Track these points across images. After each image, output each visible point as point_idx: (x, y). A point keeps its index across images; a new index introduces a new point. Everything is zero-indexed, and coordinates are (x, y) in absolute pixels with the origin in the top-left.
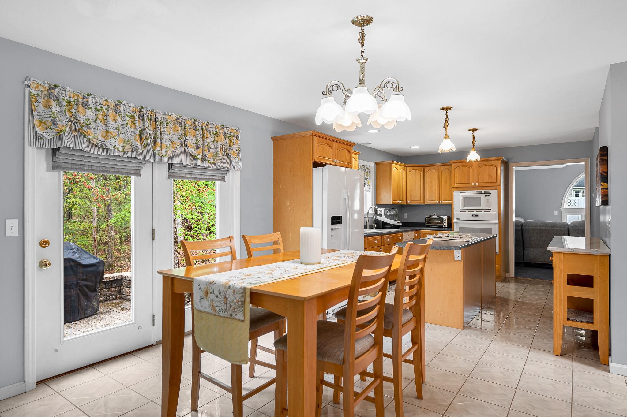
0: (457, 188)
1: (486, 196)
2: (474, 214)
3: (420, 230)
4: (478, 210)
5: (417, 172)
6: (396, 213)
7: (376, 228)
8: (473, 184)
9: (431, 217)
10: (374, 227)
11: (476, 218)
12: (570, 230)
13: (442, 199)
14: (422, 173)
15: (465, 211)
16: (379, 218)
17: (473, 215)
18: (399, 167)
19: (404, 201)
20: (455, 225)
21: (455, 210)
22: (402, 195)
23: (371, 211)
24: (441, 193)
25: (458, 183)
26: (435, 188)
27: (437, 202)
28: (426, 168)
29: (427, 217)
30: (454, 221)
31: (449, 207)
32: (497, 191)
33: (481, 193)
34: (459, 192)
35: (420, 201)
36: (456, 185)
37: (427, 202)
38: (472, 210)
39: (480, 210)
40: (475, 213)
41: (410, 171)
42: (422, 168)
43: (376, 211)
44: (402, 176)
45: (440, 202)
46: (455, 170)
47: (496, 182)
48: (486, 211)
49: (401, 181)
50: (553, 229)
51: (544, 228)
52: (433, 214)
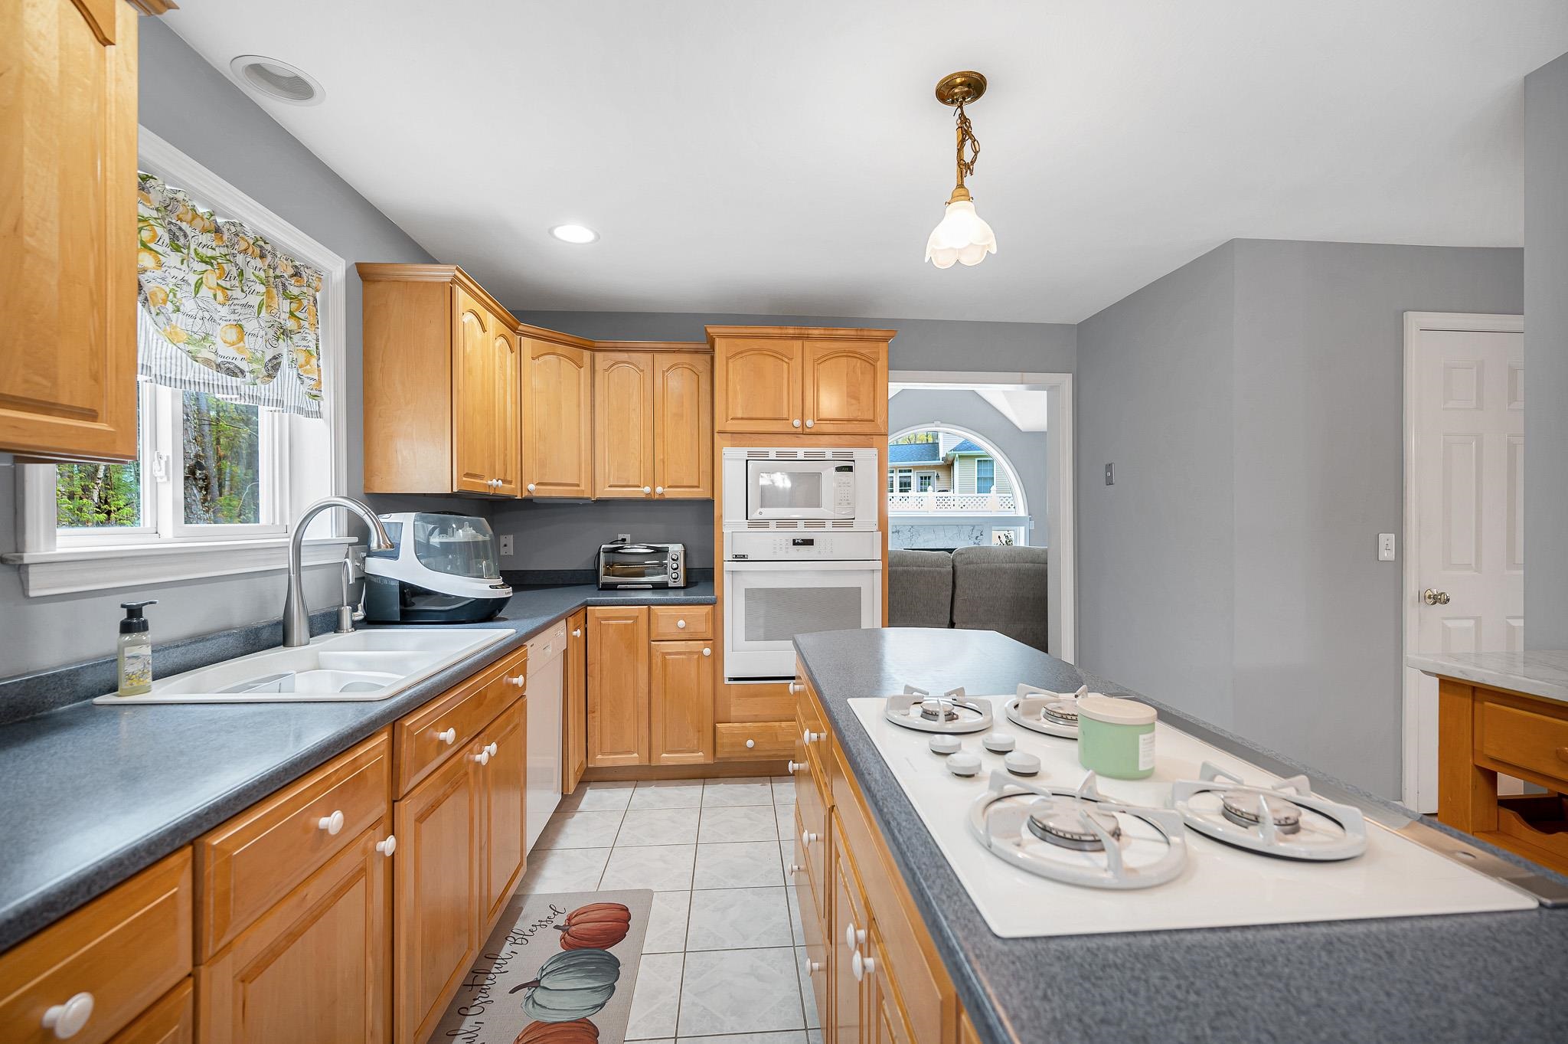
0: (738, 437)
1: (839, 469)
2: (800, 537)
3: (586, 605)
4: (810, 522)
5: (567, 366)
6: (480, 538)
7: (356, 625)
8: (797, 423)
9: (622, 548)
10: (346, 622)
11: (804, 552)
13: (664, 482)
14: (585, 372)
15: (762, 524)
16: (377, 567)
17: (794, 540)
18: (490, 319)
19: (510, 482)
20: (727, 578)
21: (726, 520)
22: (505, 455)
23: (326, 529)
24: (659, 456)
25: (740, 416)
26: (637, 438)
27: (647, 489)
28: (599, 356)
29: (607, 551)
30: (726, 567)
31: (705, 510)
32: (875, 451)
33: (820, 459)
34: (742, 452)
35: (578, 485)
36: (732, 426)
37: (604, 492)
38: (791, 523)
39: (819, 523)
40: (802, 532)
41: (538, 357)
42: (587, 354)
43: (360, 532)
44: (503, 367)
45: (659, 489)
46: (727, 363)
47: (871, 418)
48: (838, 523)
49: (501, 391)
52: (621, 537)
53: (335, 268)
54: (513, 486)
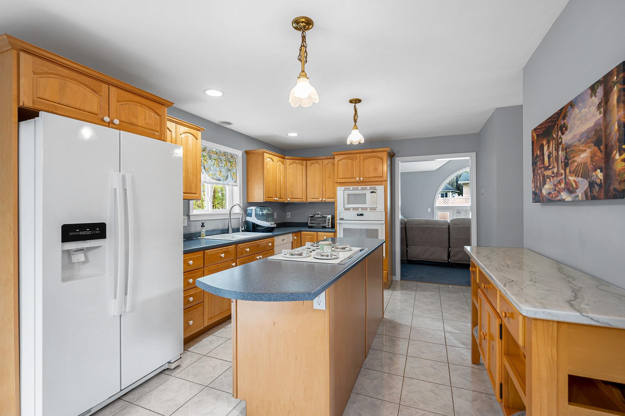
0: (341, 184)
1: (371, 192)
2: (359, 213)
3: (301, 231)
4: (363, 209)
5: (299, 166)
6: (269, 212)
7: (243, 231)
8: (358, 179)
9: (314, 216)
10: (241, 230)
11: (361, 218)
12: (450, 228)
13: (325, 197)
14: (304, 167)
15: (348, 209)
16: (248, 219)
17: (357, 214)
18: (276, 158)
19: (283, 198)
20: (338, 225)
21: (338, 208)
22: (280, 192)
23: (237, 210)
24: (324, 190)
25: (341, 178)
26: (318, 184)
27: (321, 199)
28: (308, 162)
29: (310, 217)
30: (338, 221)
31: (332, 205)
32: (383, 186)
33: (366, 189)
34: (343, 188)
35: (302, 199)
36: (339, 180)
37: (309, 200)
38: (356, 209)
39: (365, 209)
40: (360, 212)
41: (291, 165)
42: (305, 162)
43: (245, 211)
44: (280, 169)
45: (324, 199)
46: (338, 162)
47: (382, 176)
48: (371, 209)
49: (279, 175)
50: (434, 227)
51: (426, 226)
52: (318, 213)
53: (239, 153)
54: (283, 199)
